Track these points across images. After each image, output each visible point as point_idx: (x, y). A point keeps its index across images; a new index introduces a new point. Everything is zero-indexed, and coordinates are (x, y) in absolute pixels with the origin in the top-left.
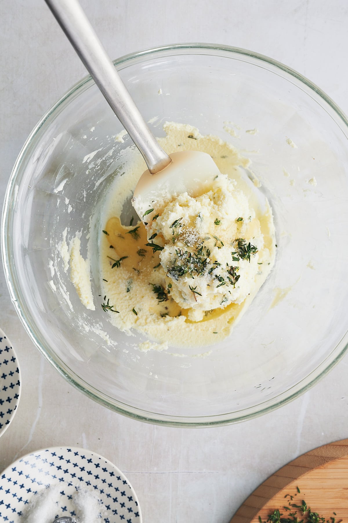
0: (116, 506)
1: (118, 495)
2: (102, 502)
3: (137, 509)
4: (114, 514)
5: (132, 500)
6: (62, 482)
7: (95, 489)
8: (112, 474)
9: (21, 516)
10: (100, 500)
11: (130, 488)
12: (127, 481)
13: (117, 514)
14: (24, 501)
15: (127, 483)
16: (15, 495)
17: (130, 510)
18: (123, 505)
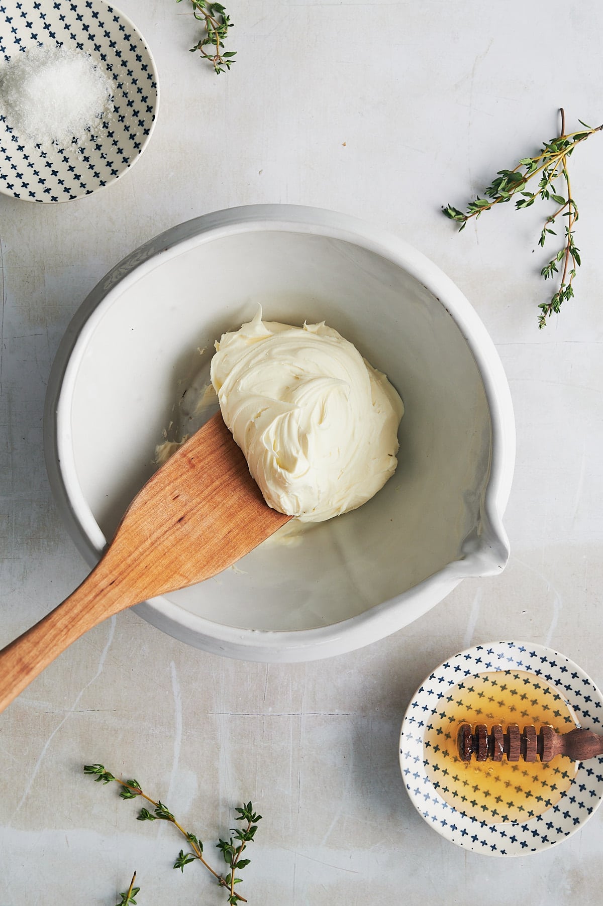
0: (127, 112)
1: (137, 98)
2: (113, 99)
3: (151, 125)
4: (119, 121)
5: (151, 112)
6: (79, 49)
7: (114, 78)
8: (144, 68)
9: (7, 61)
10: (111, 96)
11: (157, 95)
12: (158, 86)
13: (123, 121)
14: (21, 46)
15: (156, 87)
16: (14, 30)
17: (141, 123)
18: (136, 113)
